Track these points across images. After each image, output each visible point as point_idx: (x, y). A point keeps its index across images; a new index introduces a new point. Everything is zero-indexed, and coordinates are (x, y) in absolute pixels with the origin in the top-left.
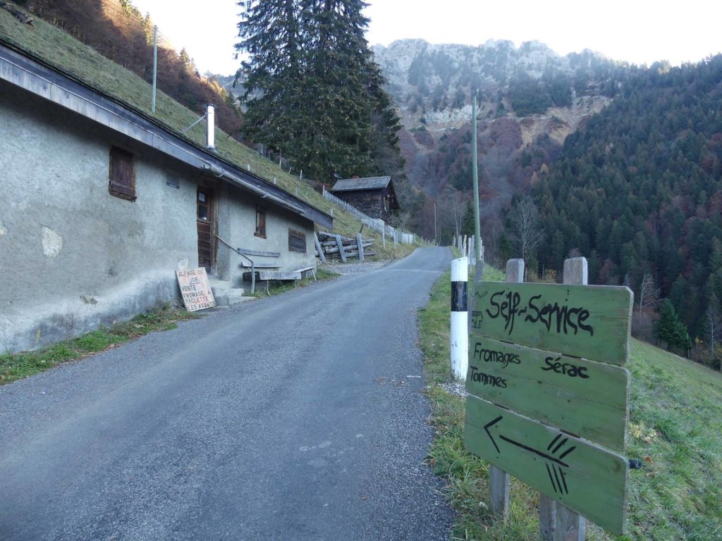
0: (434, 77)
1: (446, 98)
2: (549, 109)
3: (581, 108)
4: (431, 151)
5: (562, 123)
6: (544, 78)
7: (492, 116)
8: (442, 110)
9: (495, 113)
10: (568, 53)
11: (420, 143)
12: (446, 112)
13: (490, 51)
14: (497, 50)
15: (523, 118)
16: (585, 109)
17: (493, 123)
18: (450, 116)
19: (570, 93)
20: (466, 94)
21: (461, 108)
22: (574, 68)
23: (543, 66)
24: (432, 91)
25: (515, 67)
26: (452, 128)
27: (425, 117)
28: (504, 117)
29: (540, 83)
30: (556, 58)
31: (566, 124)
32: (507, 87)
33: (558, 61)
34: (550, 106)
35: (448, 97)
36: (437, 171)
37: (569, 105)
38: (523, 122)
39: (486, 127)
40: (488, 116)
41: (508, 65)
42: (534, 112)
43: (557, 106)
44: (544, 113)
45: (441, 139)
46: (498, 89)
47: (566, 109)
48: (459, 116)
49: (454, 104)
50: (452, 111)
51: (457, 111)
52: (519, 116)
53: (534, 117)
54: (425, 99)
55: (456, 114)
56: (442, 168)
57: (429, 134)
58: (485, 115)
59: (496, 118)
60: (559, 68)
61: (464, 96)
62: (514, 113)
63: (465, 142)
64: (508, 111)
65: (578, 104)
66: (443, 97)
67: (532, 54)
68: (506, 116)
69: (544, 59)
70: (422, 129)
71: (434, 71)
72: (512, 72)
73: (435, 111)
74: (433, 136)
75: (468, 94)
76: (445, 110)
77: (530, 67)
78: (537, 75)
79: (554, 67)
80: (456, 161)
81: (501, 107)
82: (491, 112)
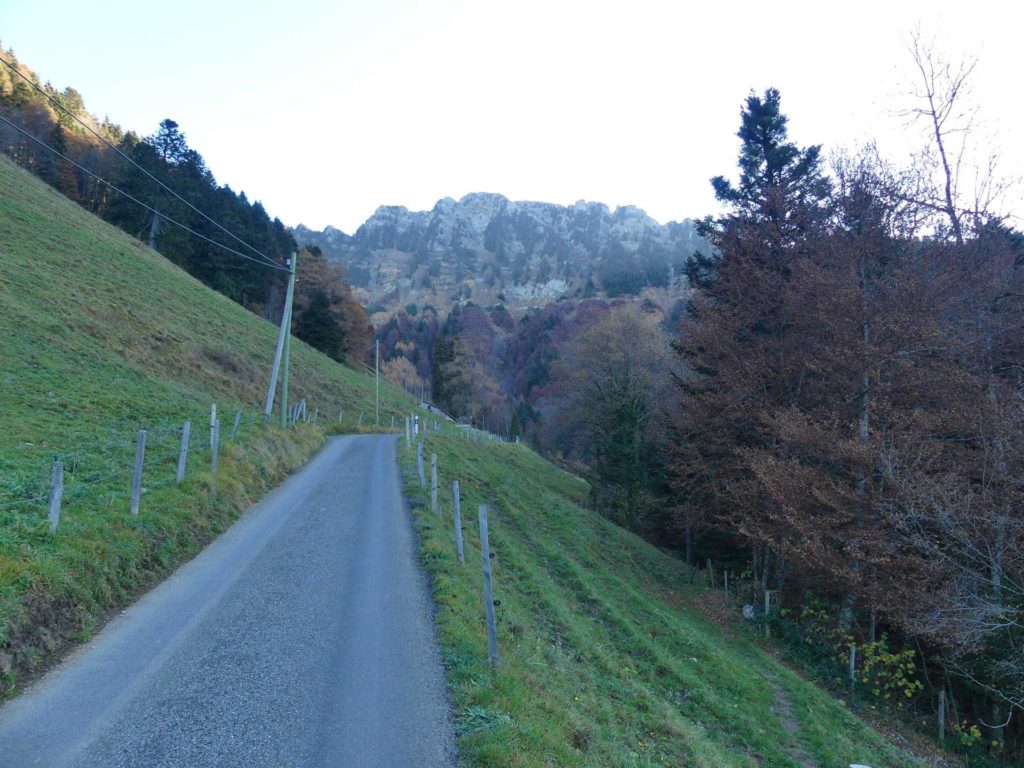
0: (516, 243)
1: (529, 270)
2: (643, 288)
3: (678, 289)
4: (510, 335)
5: (655, 306)
6: (640, 251)
7: (580, 295)
8: (524, 284)
9: (583, 292)
10: (668, 221)
11: (498, 325)
12: (529, 287)
13: (581, 214)
14: (589, 214)
15: (614, 299)
16: (682, 291)
17: (581, 304)
18: (533, 292)
19: (668, 271)
20: (552, 265)
21: (546, 283)
22: (674, 240)
23: (640, 236)
24: (512, 260)
25: (609, 236)
26: (536, 307)
27: (504, 292)
28: (593, 298)
29: (637, 256)
30: (654, 227)
31: (659, 308)
32: (599, 259)
33: (656, 230)
34: (646, 285)
35: (532, 267)
36: (515, 361)
37: (666, 285)
38: (614, 304)
39: (572, 309)
40: (576, 295)
41: (601, 233)
42: (626, 292)
43: (653, 285)
44: (637, 294)
45: (522, 320)
46: (589, 261)
47: (662, 290)
48: (544, 293)
49: (538, 277)
50: (535, 286)
51: (542, 286)
52: (610, 295)
53: (626, 298)
54: (504, 270)
55: (540, 289)
56: (521, 358)
57: (509, 315)
58: (573, 294)
59: (584, 297)
60: (658, 240)
61: (549, 269)
62: (605, 293)
63: (547, 328)
64: (598, 290)
65: (675, 284)
66: (525, 268)
67: (628, 222)
68: (595, 296)
69: (641, 227)
70: (501, 308)
71: (514, 235)
72: (605, 241)
73: (516, 285)
74: (513, 317)
75: (554, 266)
76: (528, 285)
77: (625, 237)
78: (632, 246)
79: (652, 238)
80: (536, 351)
81: (590, 285)
82: (579, 290)
